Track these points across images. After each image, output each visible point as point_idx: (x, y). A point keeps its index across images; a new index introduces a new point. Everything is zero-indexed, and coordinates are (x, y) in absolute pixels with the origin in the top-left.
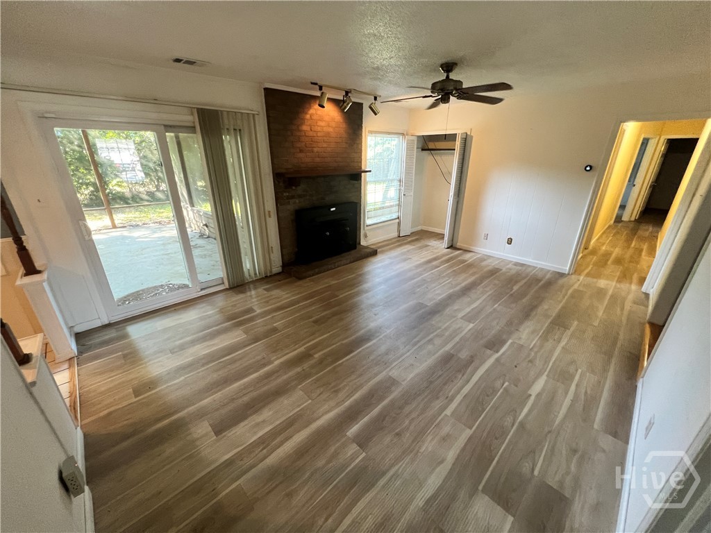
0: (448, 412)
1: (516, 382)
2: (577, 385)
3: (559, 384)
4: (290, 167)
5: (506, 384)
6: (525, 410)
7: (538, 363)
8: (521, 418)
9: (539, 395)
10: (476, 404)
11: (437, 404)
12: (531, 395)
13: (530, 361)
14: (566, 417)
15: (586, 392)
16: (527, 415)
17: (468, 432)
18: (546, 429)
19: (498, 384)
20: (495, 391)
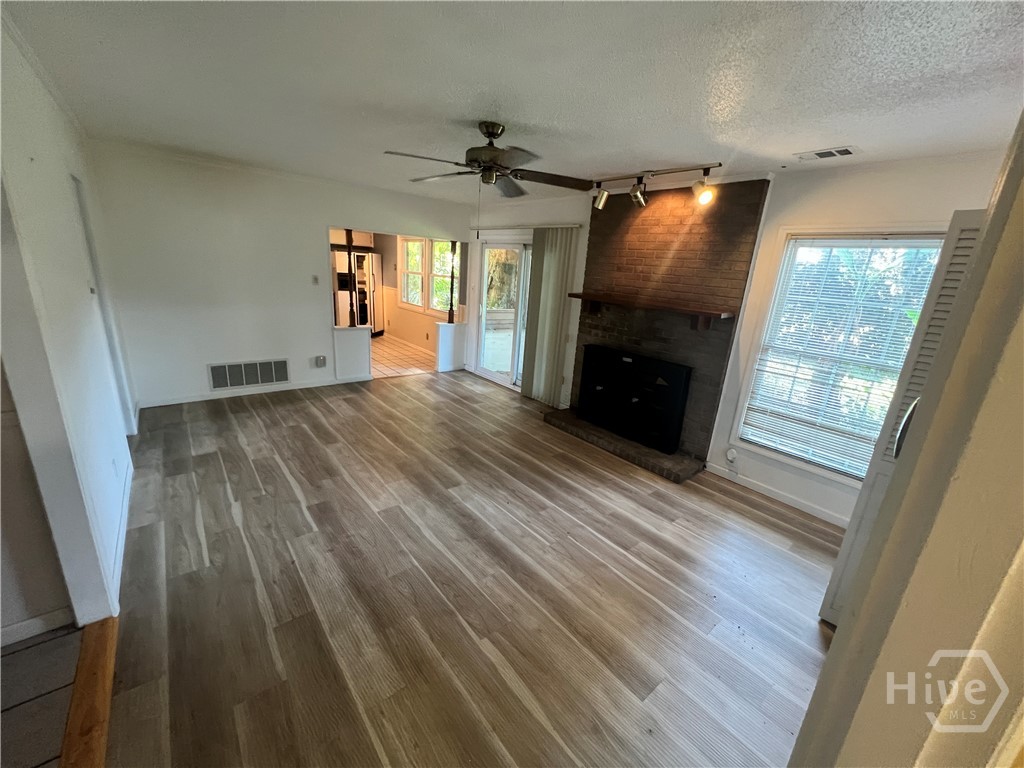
0: (277, 458)
1: (258, 500)
2: (200, 544)
3: (219, 530)
4: (600, 288)
5: (264, 493)
6: (229, 491)
7: (259, 532)
8: (228, 485)
9: (229, 506)
10: (268, 471)
11: (287, 454)
12: (236, 501)
13: (269, 527)
14: (194, 510)
15: (186, 545)
16: (225, 489)
17: (251, 457)
18: (203, 493)
19: (271, 489)
20: (265, 482)
